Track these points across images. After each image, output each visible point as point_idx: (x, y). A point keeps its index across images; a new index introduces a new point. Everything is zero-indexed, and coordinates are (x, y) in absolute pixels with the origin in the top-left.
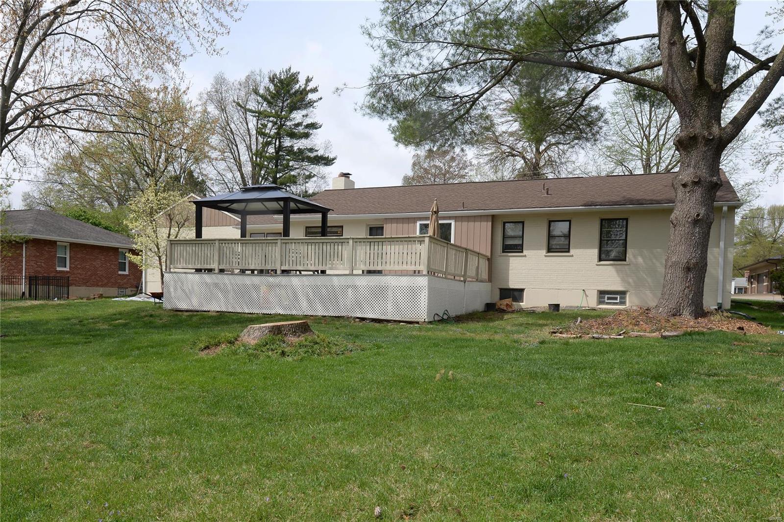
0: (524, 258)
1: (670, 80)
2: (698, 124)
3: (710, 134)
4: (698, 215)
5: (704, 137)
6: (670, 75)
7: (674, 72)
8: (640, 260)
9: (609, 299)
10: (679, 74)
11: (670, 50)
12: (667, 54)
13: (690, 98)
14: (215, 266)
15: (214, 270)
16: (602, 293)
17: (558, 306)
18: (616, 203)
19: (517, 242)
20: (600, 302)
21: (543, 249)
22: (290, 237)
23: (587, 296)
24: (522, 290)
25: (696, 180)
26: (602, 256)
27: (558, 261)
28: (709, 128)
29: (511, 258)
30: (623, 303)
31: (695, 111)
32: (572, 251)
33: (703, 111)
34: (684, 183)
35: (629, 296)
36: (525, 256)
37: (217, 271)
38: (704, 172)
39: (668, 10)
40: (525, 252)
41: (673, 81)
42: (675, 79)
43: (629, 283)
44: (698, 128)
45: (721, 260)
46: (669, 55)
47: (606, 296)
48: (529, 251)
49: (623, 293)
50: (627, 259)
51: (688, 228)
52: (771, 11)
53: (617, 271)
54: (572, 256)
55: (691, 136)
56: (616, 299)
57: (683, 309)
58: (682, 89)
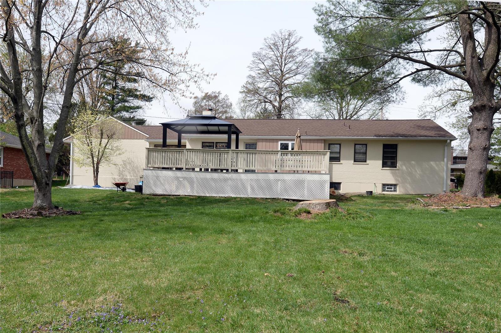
0: (341, 165)
1: (472, 75)
2: (485, 99)
3: (492, 104)
4: (486, 145)
5: (489, 106)
6: (472, 73)
7: (474, 71)
8: (404, 168)
9: (388, 188)
10: (476, 73)
11: (472, 60)
12: (470, 62)
13: (482, 86)
14: (183, 166)
15: (183, 169)
16: (384, 185)
17: (371, 192)
18: (392, 136)
19: (337, 156)
20: (383, 190)
21: (352, 160)
22: (239, 149)
23: (376, 187)
24: (340, 183)
25: (485, 128)
26: (384, 165)
27: (360, 167)
28: (490, 101)
29: (333, 165)
30: (395, 191)
31: (483, 92)
32: (368, 162)
33: (487, 92)
34: (479, 128)
35: (399, 187)
36: (342, 164)
37: (184, 169)
38: (488, 124)
39: (471, 40)
40: (342, 162)
41: (473, 76)
42: (475, 75)
43: (398, 180)
44: (485, 101)
45: (445, 168)
46: (471, 63)
47: (386, 187)
48: (344, 161)
49: (395, 185)
50: (397, 167)
51: (481, 151)
52: (439, 38)
53: (392, 173)
54: (368, 164)
55: (483, 105)
56: (391, 188)
57: (478, 194)
58: (478, 80)
